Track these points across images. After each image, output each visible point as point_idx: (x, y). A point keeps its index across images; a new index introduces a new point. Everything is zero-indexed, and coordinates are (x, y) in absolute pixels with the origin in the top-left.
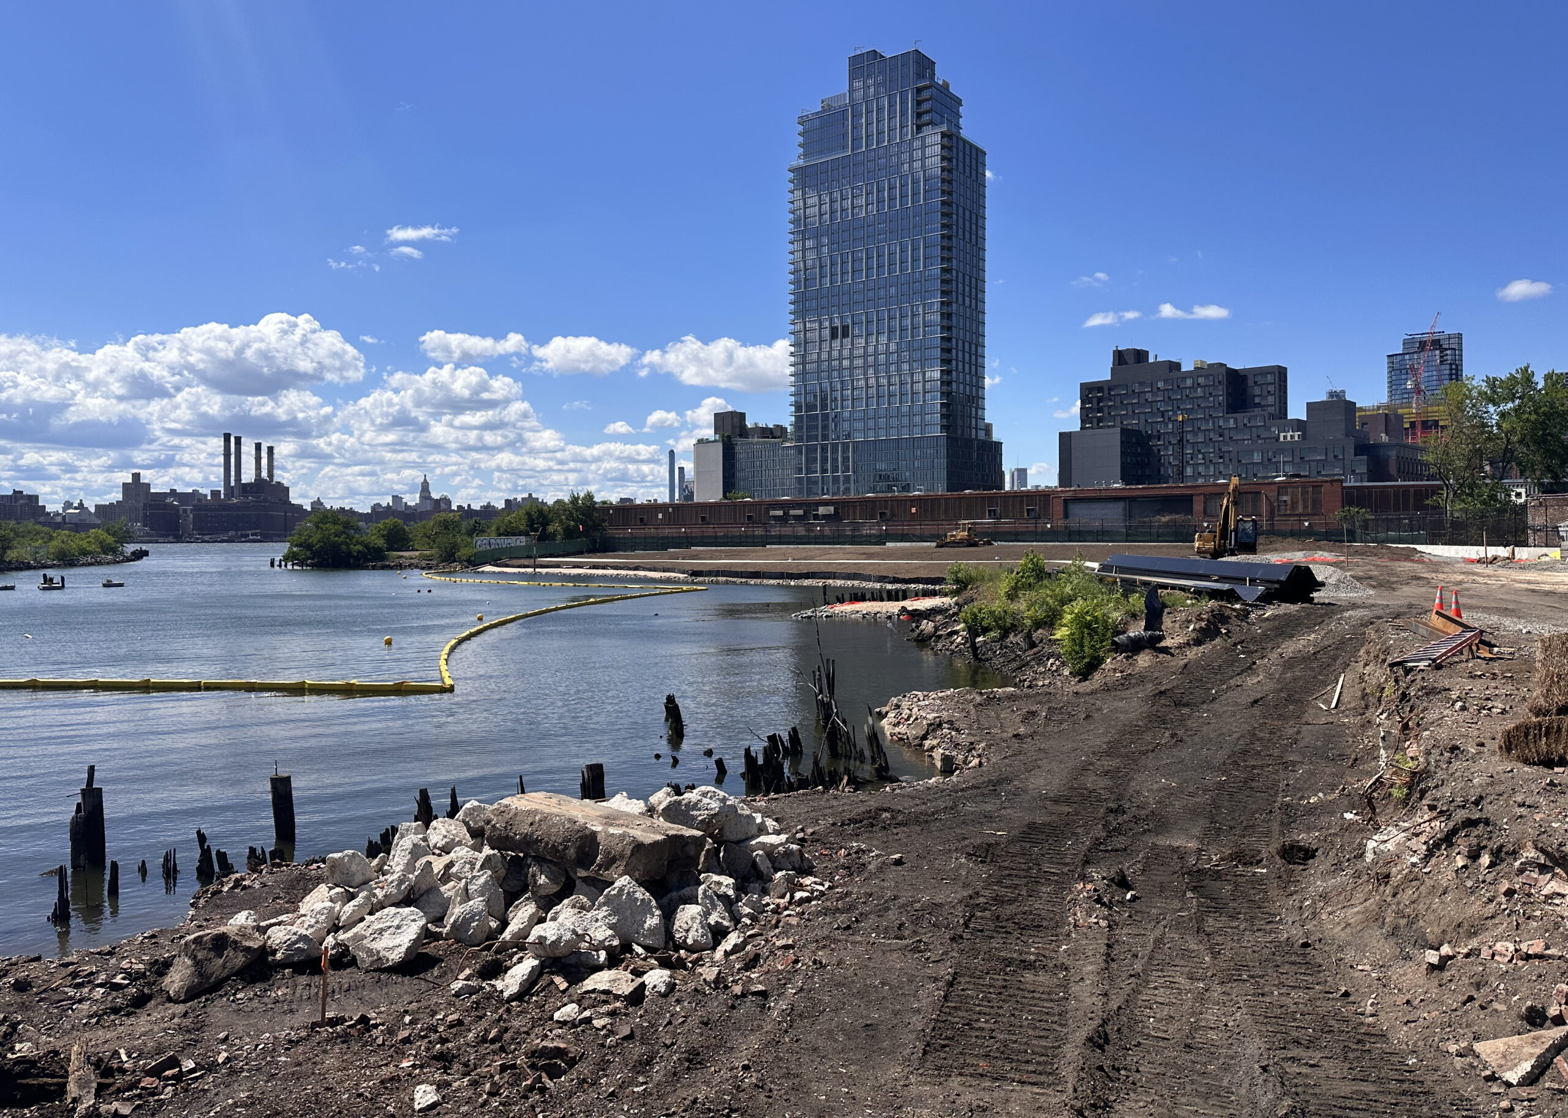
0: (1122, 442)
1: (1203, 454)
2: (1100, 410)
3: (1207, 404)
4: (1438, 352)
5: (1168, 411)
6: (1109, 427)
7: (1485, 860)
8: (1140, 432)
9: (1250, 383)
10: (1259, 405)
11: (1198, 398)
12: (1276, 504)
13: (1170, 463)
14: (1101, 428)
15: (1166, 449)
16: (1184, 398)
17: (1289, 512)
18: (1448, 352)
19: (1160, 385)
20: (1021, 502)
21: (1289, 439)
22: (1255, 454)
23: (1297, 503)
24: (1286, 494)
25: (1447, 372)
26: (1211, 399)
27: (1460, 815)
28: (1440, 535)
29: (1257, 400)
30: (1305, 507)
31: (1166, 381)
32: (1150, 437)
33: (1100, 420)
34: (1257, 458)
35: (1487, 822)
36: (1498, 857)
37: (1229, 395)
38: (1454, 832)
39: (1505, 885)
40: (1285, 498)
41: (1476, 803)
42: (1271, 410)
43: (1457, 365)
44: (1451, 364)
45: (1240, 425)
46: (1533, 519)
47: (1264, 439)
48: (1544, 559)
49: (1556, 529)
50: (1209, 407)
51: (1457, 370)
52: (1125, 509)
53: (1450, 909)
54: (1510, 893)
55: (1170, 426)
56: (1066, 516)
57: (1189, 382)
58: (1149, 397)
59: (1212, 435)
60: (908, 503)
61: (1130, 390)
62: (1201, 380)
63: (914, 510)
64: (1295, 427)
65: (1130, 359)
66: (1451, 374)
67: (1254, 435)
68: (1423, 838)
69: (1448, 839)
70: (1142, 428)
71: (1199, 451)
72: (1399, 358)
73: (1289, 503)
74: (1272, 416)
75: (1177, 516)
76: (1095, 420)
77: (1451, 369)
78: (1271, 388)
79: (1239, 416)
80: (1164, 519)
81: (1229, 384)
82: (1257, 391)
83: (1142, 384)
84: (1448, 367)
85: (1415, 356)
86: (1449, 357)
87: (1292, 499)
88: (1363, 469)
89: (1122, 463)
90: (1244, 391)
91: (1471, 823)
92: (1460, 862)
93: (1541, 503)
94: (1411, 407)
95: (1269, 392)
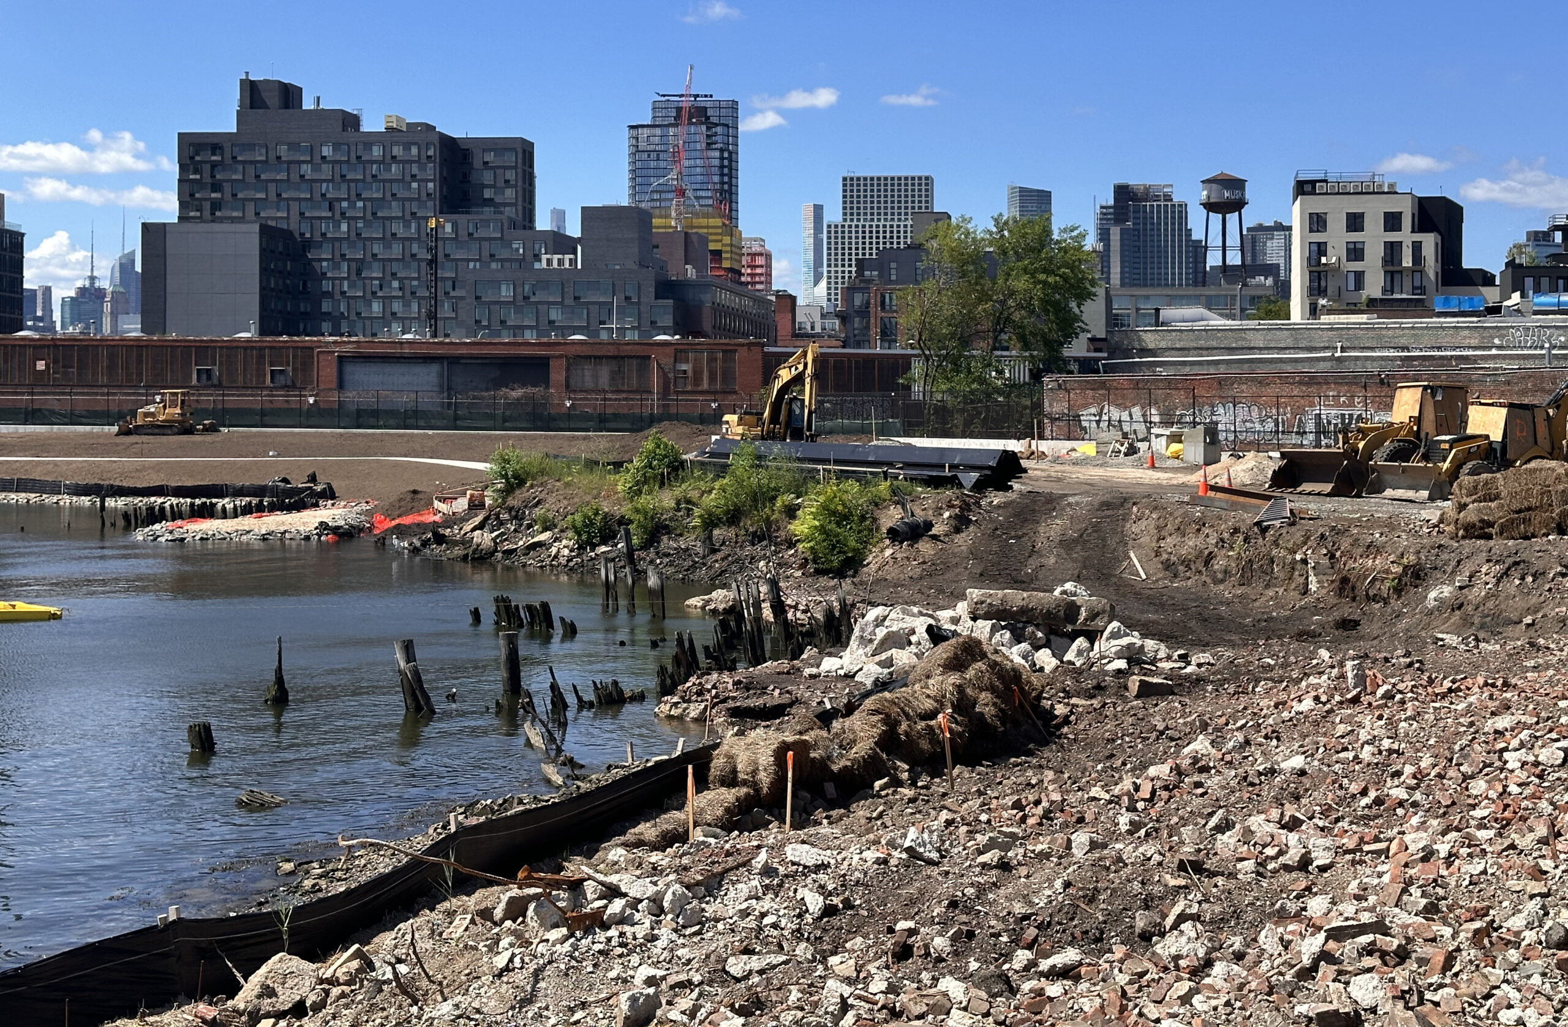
0: (263, 251)
1: (401, 280)
2: (216, 187)
3: (407, 195)
4: (704, 128)
5: (340, 200)
6: (233, 220)
7: (1529, 579)
8: (291, 233)
9: (477, 163)
10: (490, 202)
11: (391, 181)
12: (671, 375)
13: (343, 293)
14: (222, 220)
15: (337, 267)
16: (369, 179)
17: (689, 388)
18: (719, 129)
19: (327, 151)
20: (261, 357)
21: (555, 264)
22: (504, 287)
23: (702, 372)
24: (687, 361)
25: (717, 162)
26: (415, 185)
27: (1510, 561)
28: (918, 424)
29: (488, 194)
30: (712, 379)
31: (336, 147)
32: (307, 245)
33: (216, 206)
34: (506, 292)
35: (1524, 561)
36: (1535, 576)
37: (444, 181)
38: (1509, 569)
39: (1547, 587)
40: (684, 367)
41: (1516, 553)
42: (509, 212)
43: (730, 153)
44: (722, 150)
45: (463, 233)
46: (1051, 405)
47: (502, 260)
48: (1073, 454)
49: (1077, 418)
50: (411, 200)
51: (730, 160)
52: (441, 375)
53: (1519, 603)
54: (1550, 590)
55: (344, 227)
56: (341, 386)
57: (377, 152)
58: (306, 169)
59: (415, 248)
60: (29, 352)
61: (272, 156)
62: (397, 151)
63: (41, 365)
64: (550, 244)
65: (273, 99)
66: (722, 167)
67: (486, 254)
68: (1492, 575)
69: (1506, 573)
70: (294, 227)
71: (394, 275)
72: (646, 132)
73: (690, 374)
74: (513, 225)
75: (535, 390)
76: (207, 206)
77: (722, 158)
78: (510, 175)
79: (462, 219)
80: (517, 393)
81: (444, 162)
82: (487, 177)
83: (293, 146)
84: (717, 154)
85: (672, 131)
86: (719, 138)
87: (694, 368)
88: (668, 321)
89: (262, 289)
90: (465, 178)
91: (1517, 563)
92: (1517, 582)
93: (1060, 385)
94: (668, 216)
95: (507, 181)
